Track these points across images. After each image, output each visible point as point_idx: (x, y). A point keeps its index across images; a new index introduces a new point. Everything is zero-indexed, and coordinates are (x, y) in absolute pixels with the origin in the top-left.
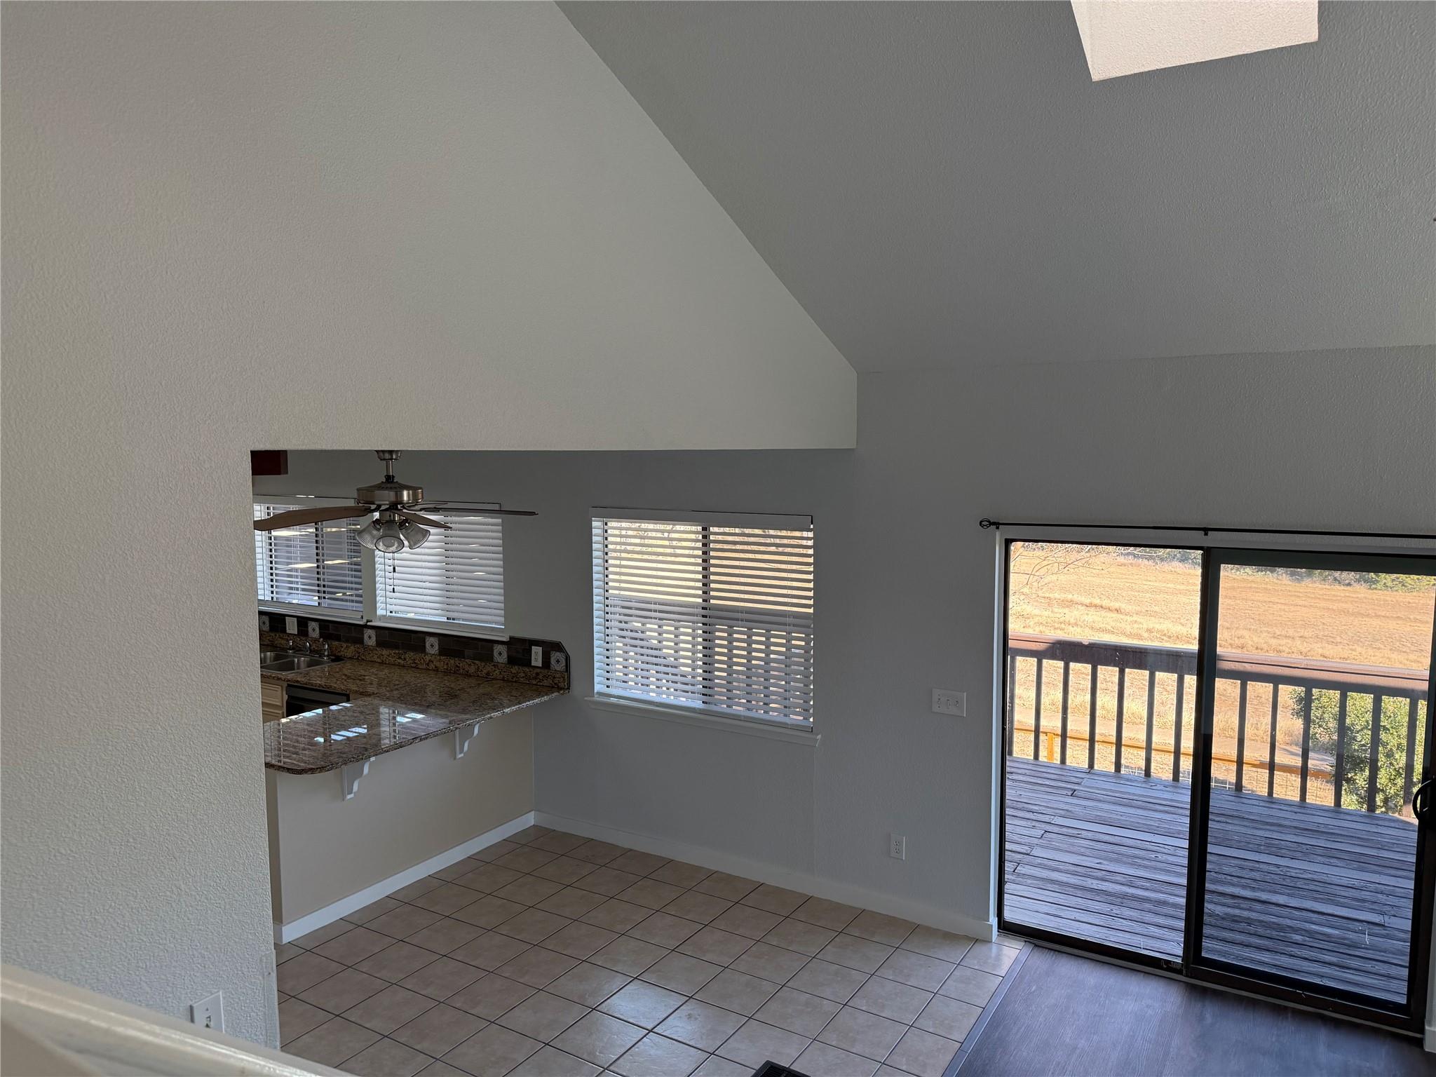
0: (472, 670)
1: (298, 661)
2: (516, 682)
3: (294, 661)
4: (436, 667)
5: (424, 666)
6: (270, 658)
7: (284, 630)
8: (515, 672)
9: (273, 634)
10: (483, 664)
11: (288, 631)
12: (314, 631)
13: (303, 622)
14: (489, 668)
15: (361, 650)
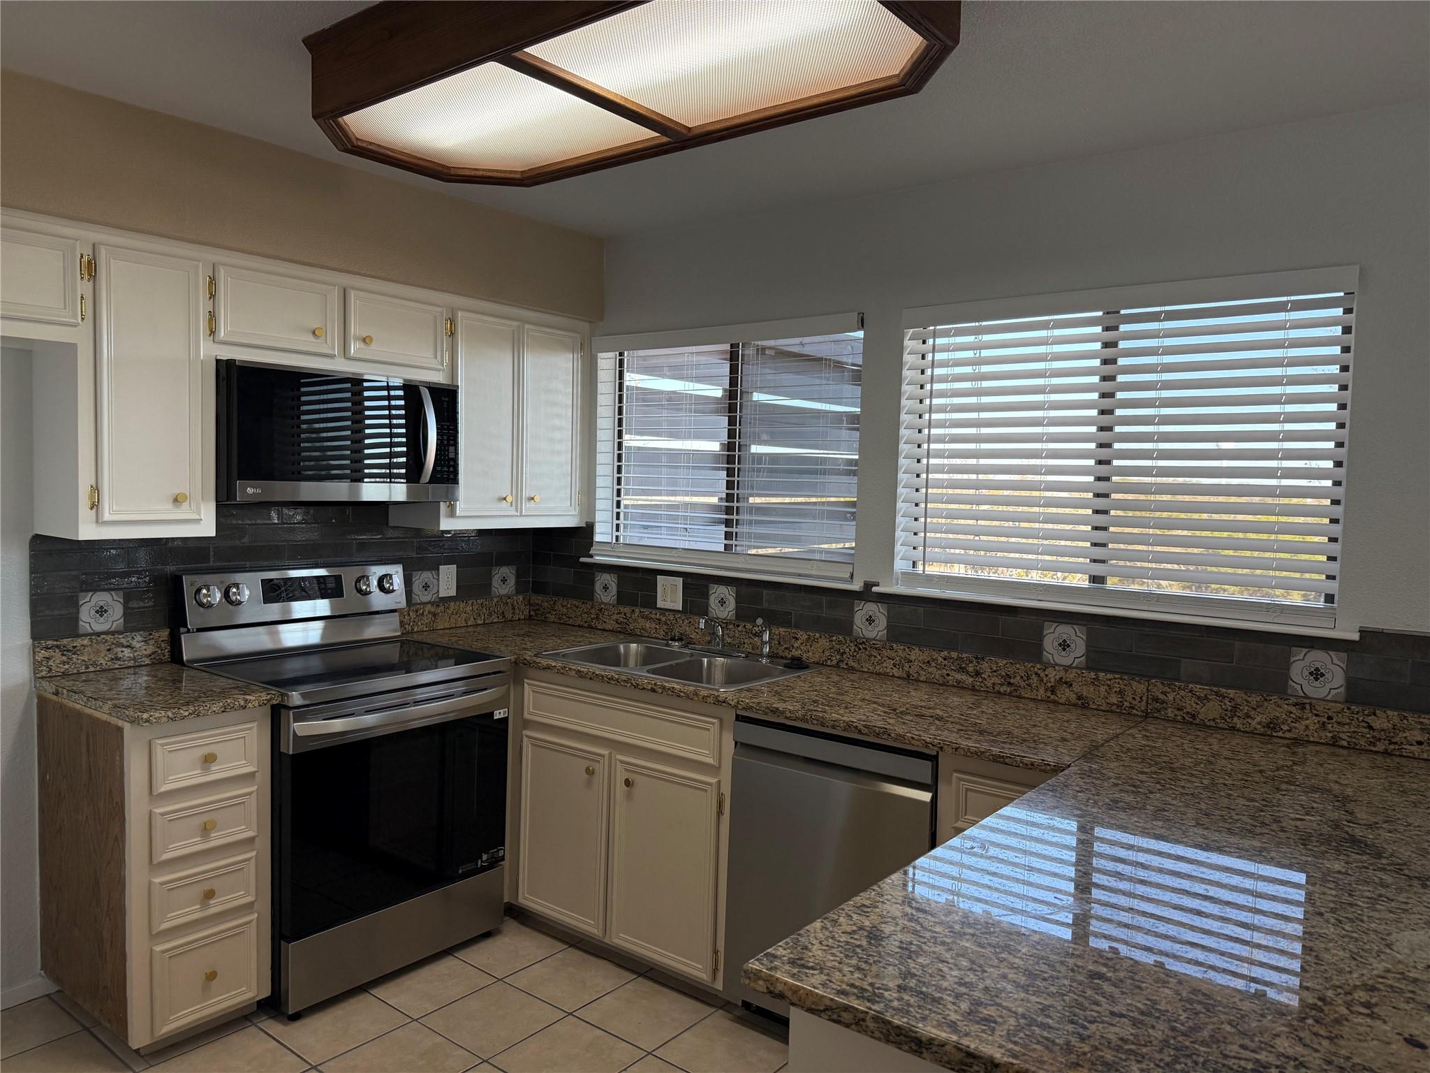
0: (1211, 710)
1: (709, 663)
2: (1386, 753)
3: (701, 663)
4: (1079, 698)
5: (1041, 693)
6: (637, 654)
7: (651, 602)
8: (1386, 725)
9: (627, 610)
10: (1254, 699)
11: (660, 604)
12: (722, 603)
13: (697, 586)
14: (1276, 709)
15: (849, 648)
